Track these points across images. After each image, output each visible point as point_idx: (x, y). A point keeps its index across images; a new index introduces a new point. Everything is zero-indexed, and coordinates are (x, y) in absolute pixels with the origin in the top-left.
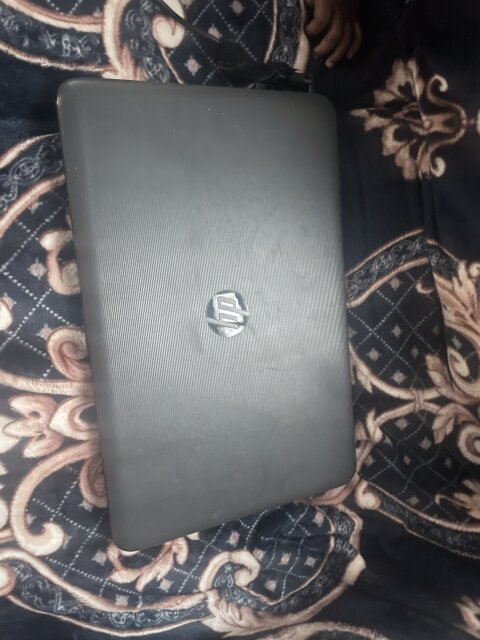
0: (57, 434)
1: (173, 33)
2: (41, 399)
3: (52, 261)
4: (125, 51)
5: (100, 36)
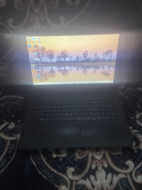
0: (102, 159)
1: (12, 124)
2: (92, 162)
3: (59, 156)
4: (14, 135)
5: (11, 141)
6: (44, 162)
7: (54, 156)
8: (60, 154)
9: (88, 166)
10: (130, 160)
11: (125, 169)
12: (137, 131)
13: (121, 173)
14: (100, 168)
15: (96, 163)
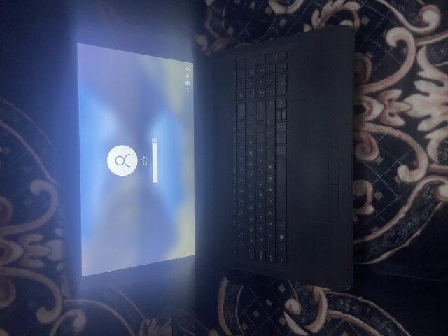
0: (381, 102)
1: (291, 305)
2: (388, 123)
3: (370, 198)
4: (317, 300)
5: (329, 308)
6: (383, 234)
7: (370, 209)
8: (365, 196)
9: (397, 133)
10: (386, 35)
11: (407, 48)
12: (316, 14)
13: (416, 58)
14: (403, 107)
15: (392, 115)
